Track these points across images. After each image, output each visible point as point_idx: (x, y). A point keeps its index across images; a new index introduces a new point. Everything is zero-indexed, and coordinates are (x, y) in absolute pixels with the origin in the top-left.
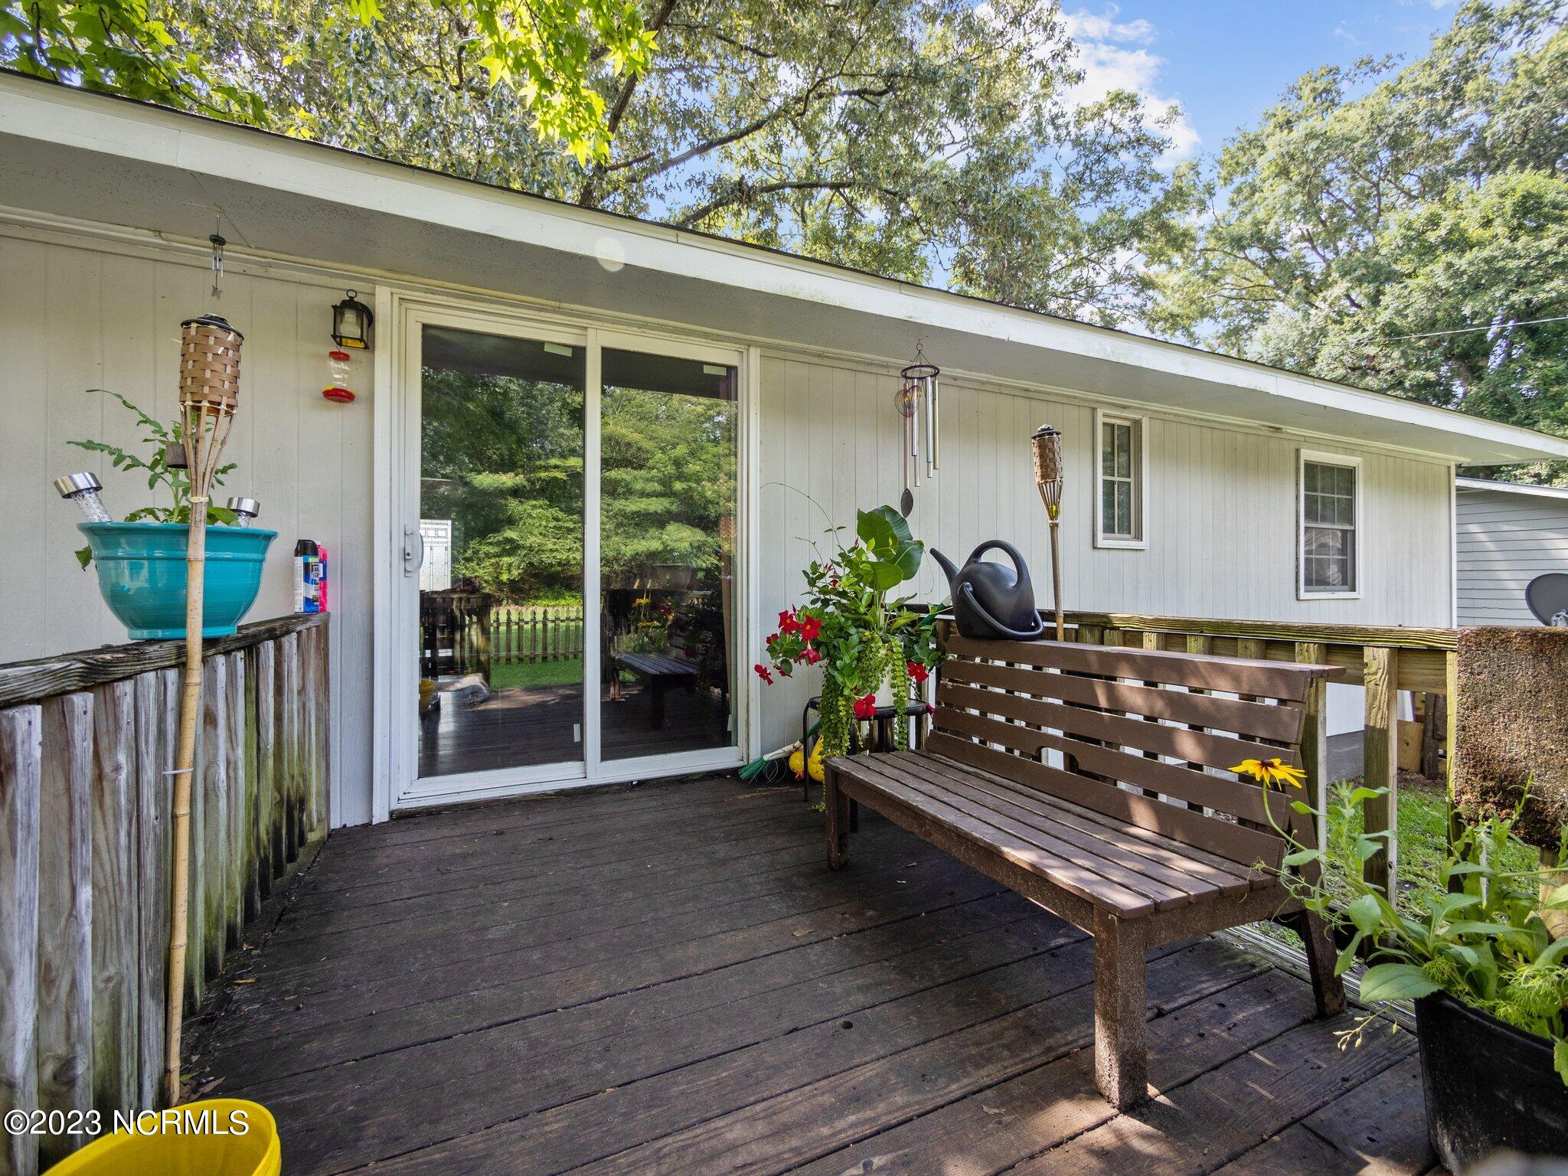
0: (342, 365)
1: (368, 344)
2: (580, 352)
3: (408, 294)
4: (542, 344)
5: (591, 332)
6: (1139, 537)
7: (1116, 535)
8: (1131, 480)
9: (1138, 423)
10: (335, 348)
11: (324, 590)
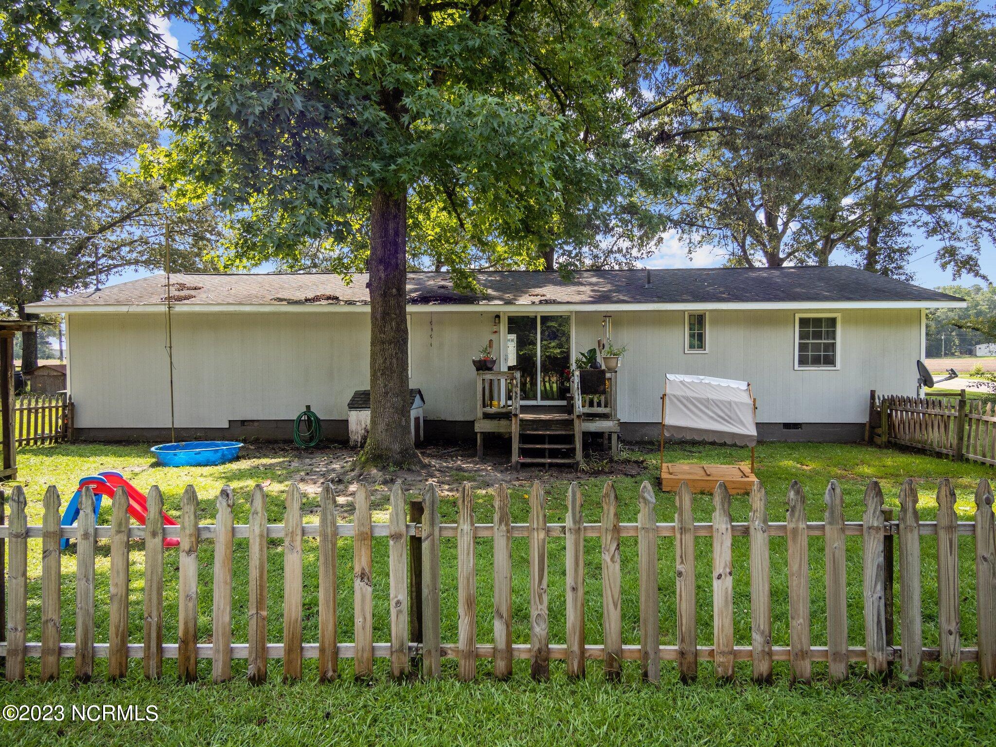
0: (496, 327)
1: (499, 323)
6: (705, 350)
7: (696, 349)
8: (703, 332)
9: (704, 316)
10: (495, 324)
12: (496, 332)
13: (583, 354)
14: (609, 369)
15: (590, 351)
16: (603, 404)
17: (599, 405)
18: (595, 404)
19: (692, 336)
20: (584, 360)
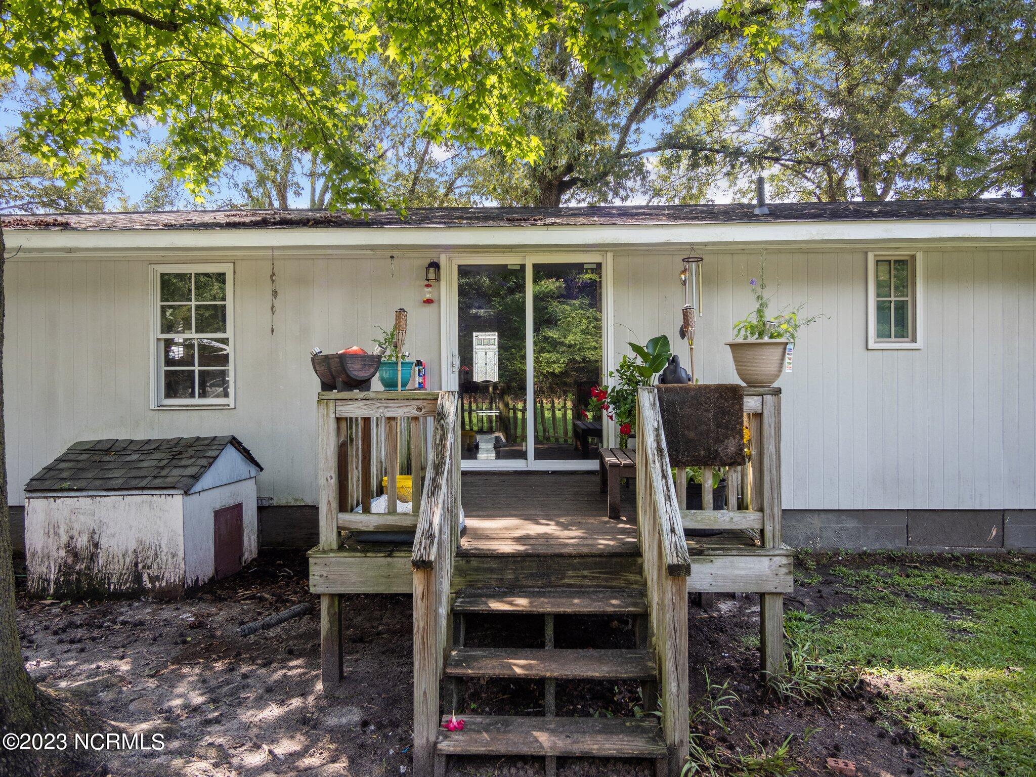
0: (429, 289)
1: (438, 279)
2: (523, 267)
3: (451, 255)
4: (506, 265)
5: (527, 258)
6: (914, 340)
7: (893, 339)
8: (909, 299)
9: (913, 257)
10: (426, 283)
11: (424, 379)
12: (429, 301)
13: (636, 349)
14: (751, 384)
15: (655, 342)
16: (733, 500)
17: (720, 502)
18: (708, 498)
19: (882, 308)
20: (639, 361)
